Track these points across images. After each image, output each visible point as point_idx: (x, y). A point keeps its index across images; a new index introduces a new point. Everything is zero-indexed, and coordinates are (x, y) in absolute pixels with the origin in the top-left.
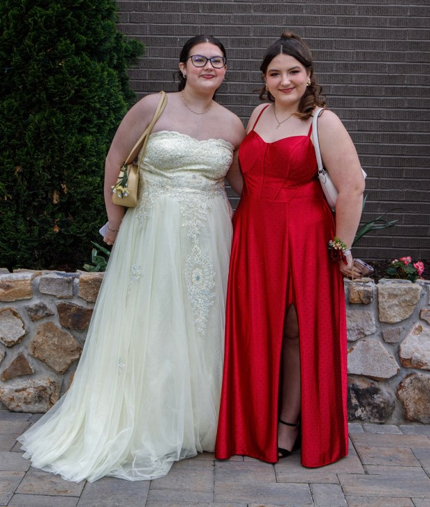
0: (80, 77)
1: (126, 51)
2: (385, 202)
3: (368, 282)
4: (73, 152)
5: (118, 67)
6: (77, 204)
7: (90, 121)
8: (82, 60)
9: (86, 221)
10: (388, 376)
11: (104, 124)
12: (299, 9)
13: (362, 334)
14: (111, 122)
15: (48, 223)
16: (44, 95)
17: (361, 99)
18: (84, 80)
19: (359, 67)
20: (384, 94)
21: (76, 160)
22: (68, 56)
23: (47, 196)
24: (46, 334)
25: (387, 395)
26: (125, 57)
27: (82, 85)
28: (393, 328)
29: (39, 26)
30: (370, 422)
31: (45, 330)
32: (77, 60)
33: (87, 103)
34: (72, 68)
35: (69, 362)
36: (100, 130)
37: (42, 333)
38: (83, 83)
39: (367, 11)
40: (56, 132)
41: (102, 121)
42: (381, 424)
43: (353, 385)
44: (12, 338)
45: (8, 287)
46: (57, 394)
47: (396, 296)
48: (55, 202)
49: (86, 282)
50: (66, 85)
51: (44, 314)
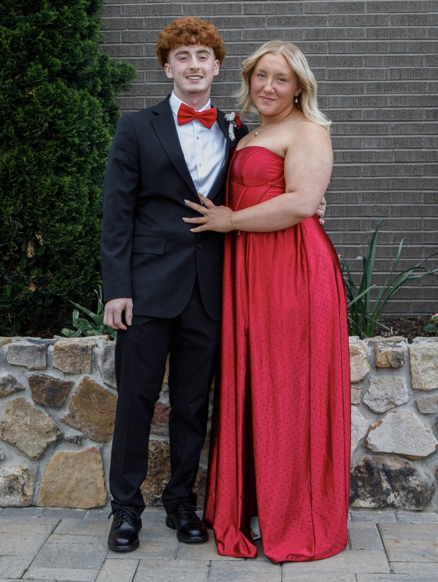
0: (54, 107)
1: (113, 75)
2: (431, 246)
3: (399, 342)
4: (48, 195)
5: (104, 95)
6: (56, 258)
7: (69, 160)
8: (57, 88)
9: (68, 277)
10: (425, 454)
11: (85, 162)
12: (321, 21)
13: (392, 404)
14: (94, 159)
15: (23, 281)
16: (12, 129)
17: (397, 125)
18: (60, 111)
19: (394, 87)
20: (424, 118)
21: (53, 206)
22: (41, 83)
23: (20, 249)
24: (17, 413)
25: (424, 476)
26: (112, 82)
27: (58, 116)
28: (430, 396)
29: (5, 50)
30: (405, 510)
31: (15, 408)
32: (51, 88)
33: (64, 138)
34: (45, 98)
35: (44, 445)
36: (80, 169)
37: (11, 412)
38: (59, 115)
39: (402, 20)
40: (28, 174)
41: (83, 159)
42: (418, 511)
43: (383, 465)
46: (31, 484)
47: (431, 357)
48: (30, 255)
49: (62, 349)
50: (38, 117)
51: (13, 389)
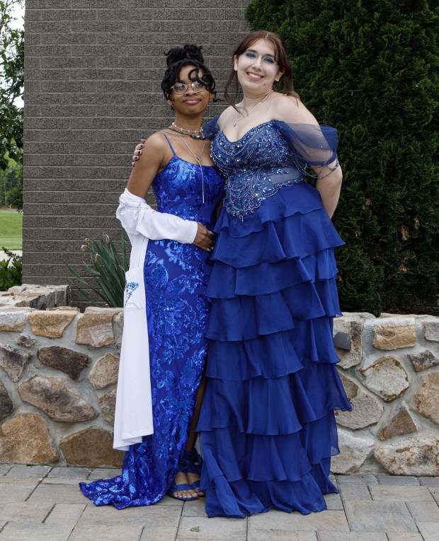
6: (428, 241)
15: (393, 262)
29: (395, 45)
31: (431, 382)
44: (394, 392)
45: (391, 334)
48: (405, 238)
50: (426, 108)
51: (431, 364)
